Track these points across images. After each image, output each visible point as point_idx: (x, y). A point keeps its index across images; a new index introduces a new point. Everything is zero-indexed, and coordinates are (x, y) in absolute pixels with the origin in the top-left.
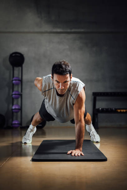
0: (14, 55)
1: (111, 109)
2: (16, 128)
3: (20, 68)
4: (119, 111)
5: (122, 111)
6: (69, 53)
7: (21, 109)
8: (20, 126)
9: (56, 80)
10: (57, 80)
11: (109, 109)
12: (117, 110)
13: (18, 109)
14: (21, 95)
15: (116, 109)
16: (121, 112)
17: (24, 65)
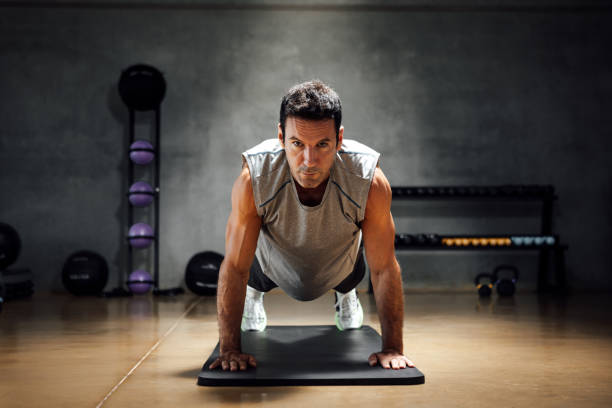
0: (133, 74)
1: (424, 236)
2: (140, 293)
3: (152, 113)
4: (449, 242)
5: (458, 242)
6: (300, 68)
7: (154, 238)
8: (153, 288)
9: (293, 138)
10: (297, 136)
11: (420, 237)
12: (444, 240)
13: (145, 237)
14: (156, 196)
15: (440, 238)
16: (454, 247)
17: (164, 106)
